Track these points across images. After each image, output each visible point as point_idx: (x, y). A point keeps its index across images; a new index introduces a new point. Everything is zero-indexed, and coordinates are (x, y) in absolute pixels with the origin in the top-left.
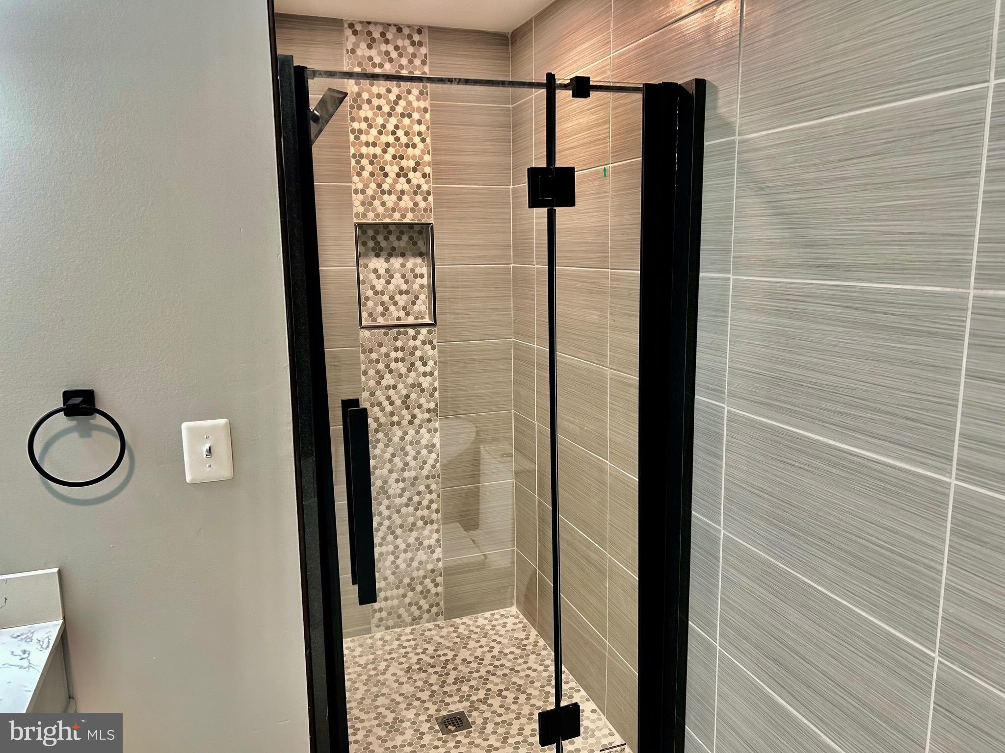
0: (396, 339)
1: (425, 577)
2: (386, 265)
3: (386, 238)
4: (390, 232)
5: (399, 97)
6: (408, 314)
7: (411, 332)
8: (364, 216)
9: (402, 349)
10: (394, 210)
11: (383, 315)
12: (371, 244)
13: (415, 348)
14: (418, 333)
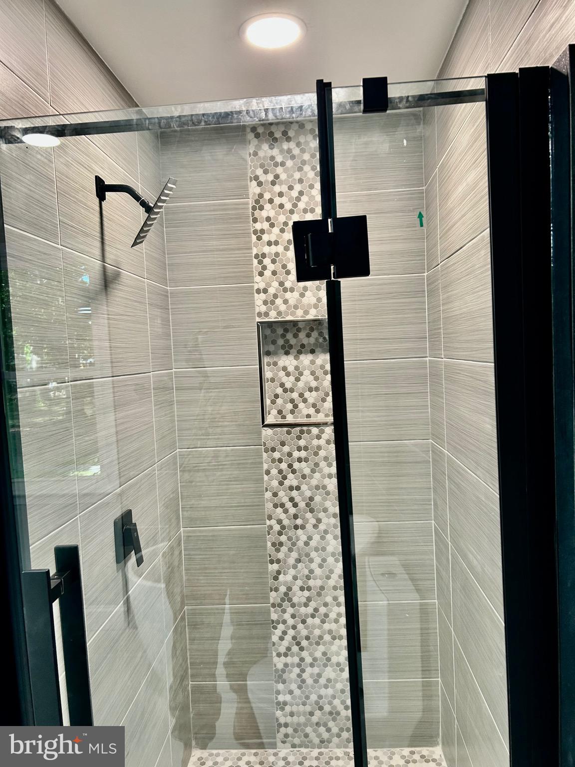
0: (299, 438)
2: (295, 363)
3: (296, 336)
4: (299, 330)
6: (318, 411)
7: (315, 431)
8: (266, 314)
9: (306, 448)
11: (292, 412)
12: (281, 342)
14: (322, 432)
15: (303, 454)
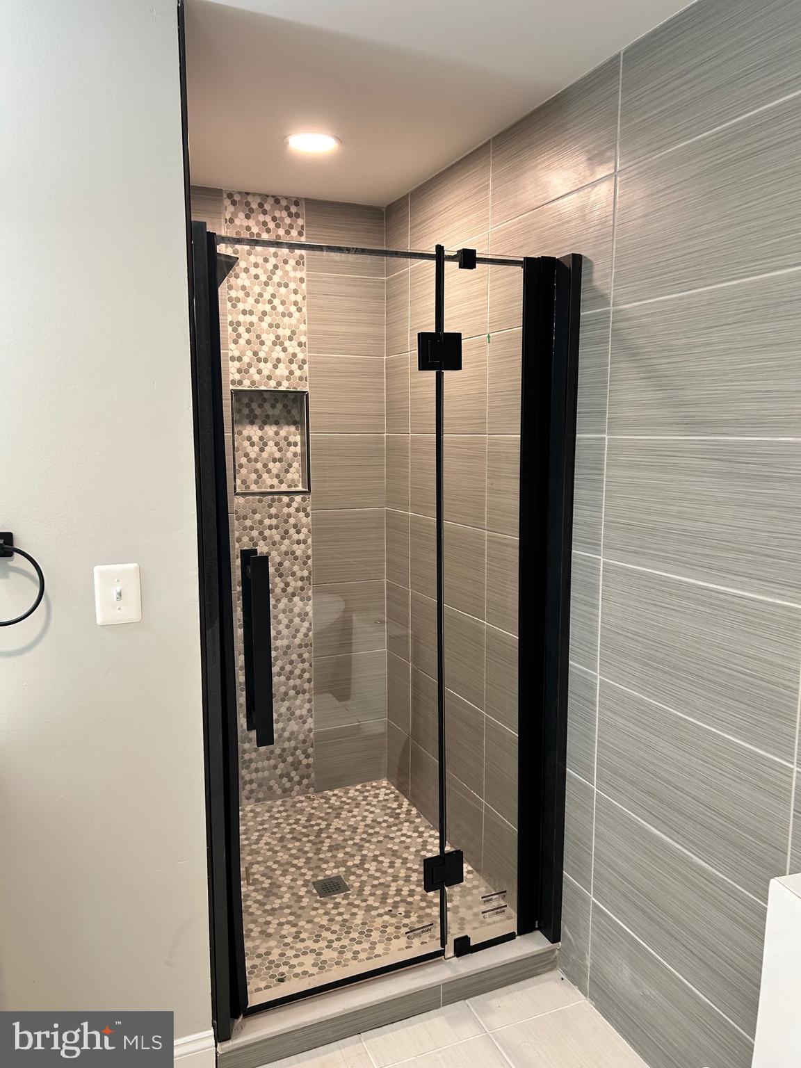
0: (270, 506)
1: (296, 748)
2: (260, 433)
3: (261, 406)
4: (265, 400)
5: (276, 267)
6: (281, 482)
7: (285, 499)
8: (240, 383)
9: (276, 516)
10: (269, 378)
11: (256, 482)
12: (246, 411)
13: (289, 515)
14: (292, 500)
15: (274, 522)
